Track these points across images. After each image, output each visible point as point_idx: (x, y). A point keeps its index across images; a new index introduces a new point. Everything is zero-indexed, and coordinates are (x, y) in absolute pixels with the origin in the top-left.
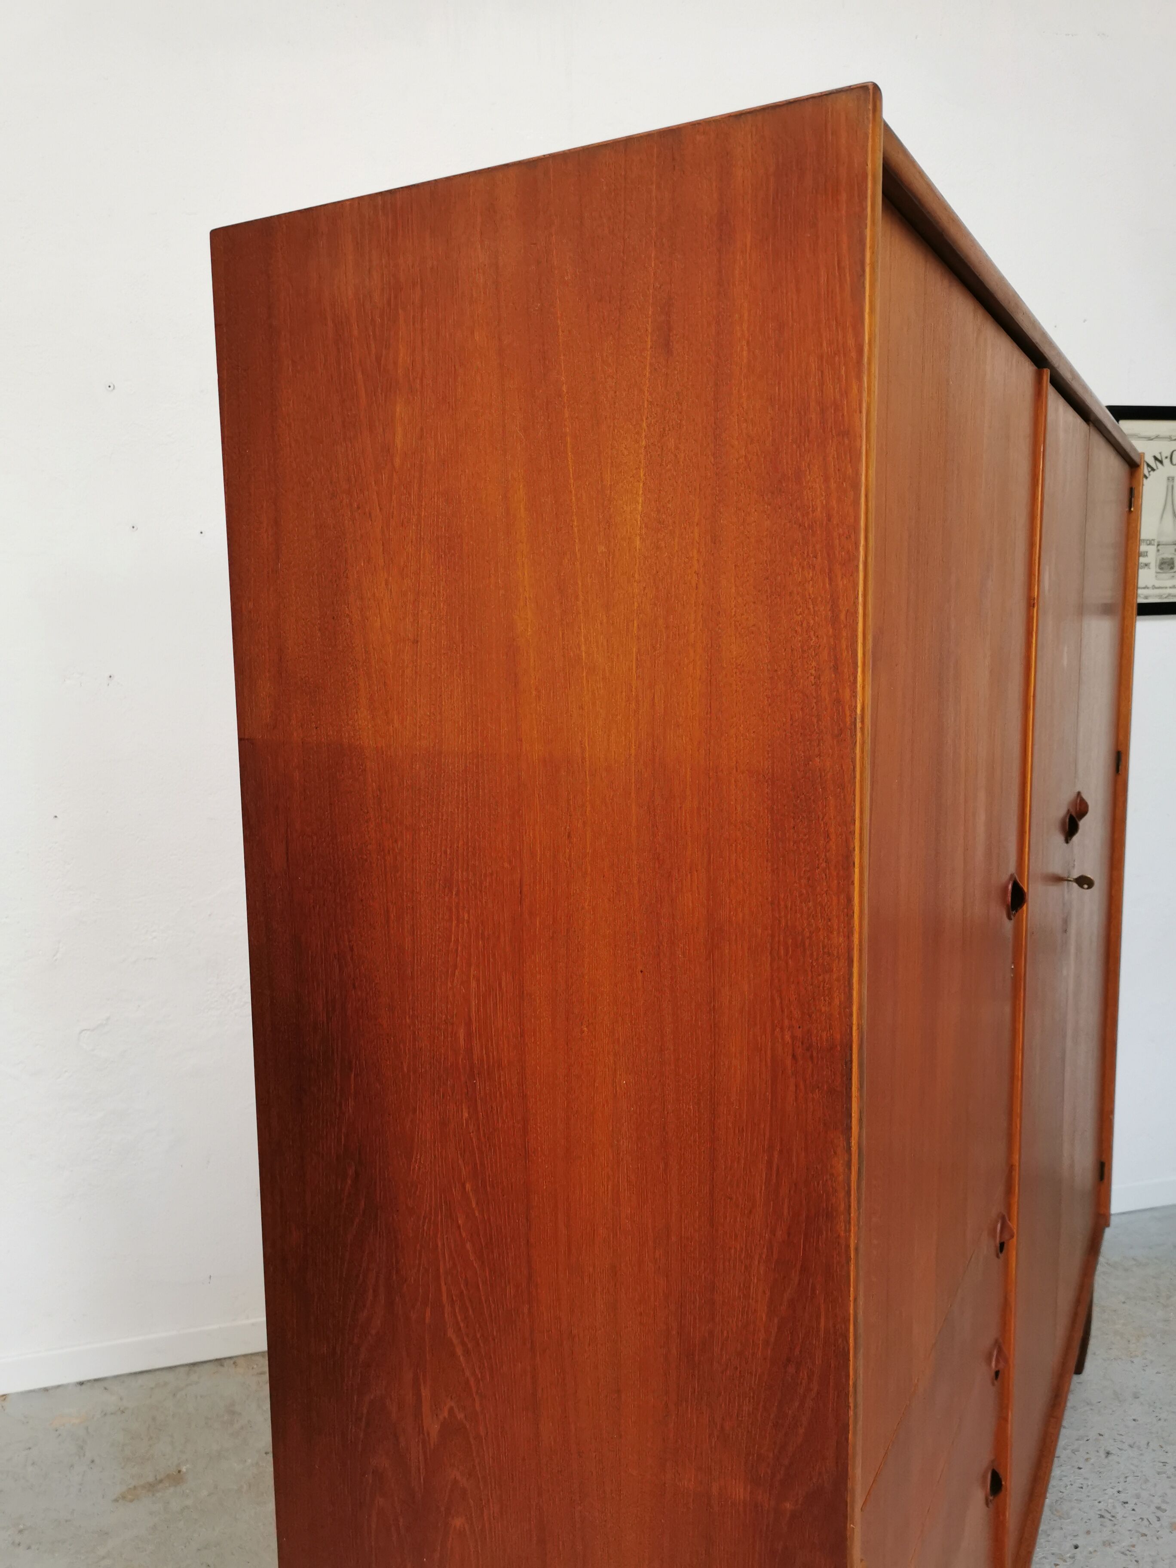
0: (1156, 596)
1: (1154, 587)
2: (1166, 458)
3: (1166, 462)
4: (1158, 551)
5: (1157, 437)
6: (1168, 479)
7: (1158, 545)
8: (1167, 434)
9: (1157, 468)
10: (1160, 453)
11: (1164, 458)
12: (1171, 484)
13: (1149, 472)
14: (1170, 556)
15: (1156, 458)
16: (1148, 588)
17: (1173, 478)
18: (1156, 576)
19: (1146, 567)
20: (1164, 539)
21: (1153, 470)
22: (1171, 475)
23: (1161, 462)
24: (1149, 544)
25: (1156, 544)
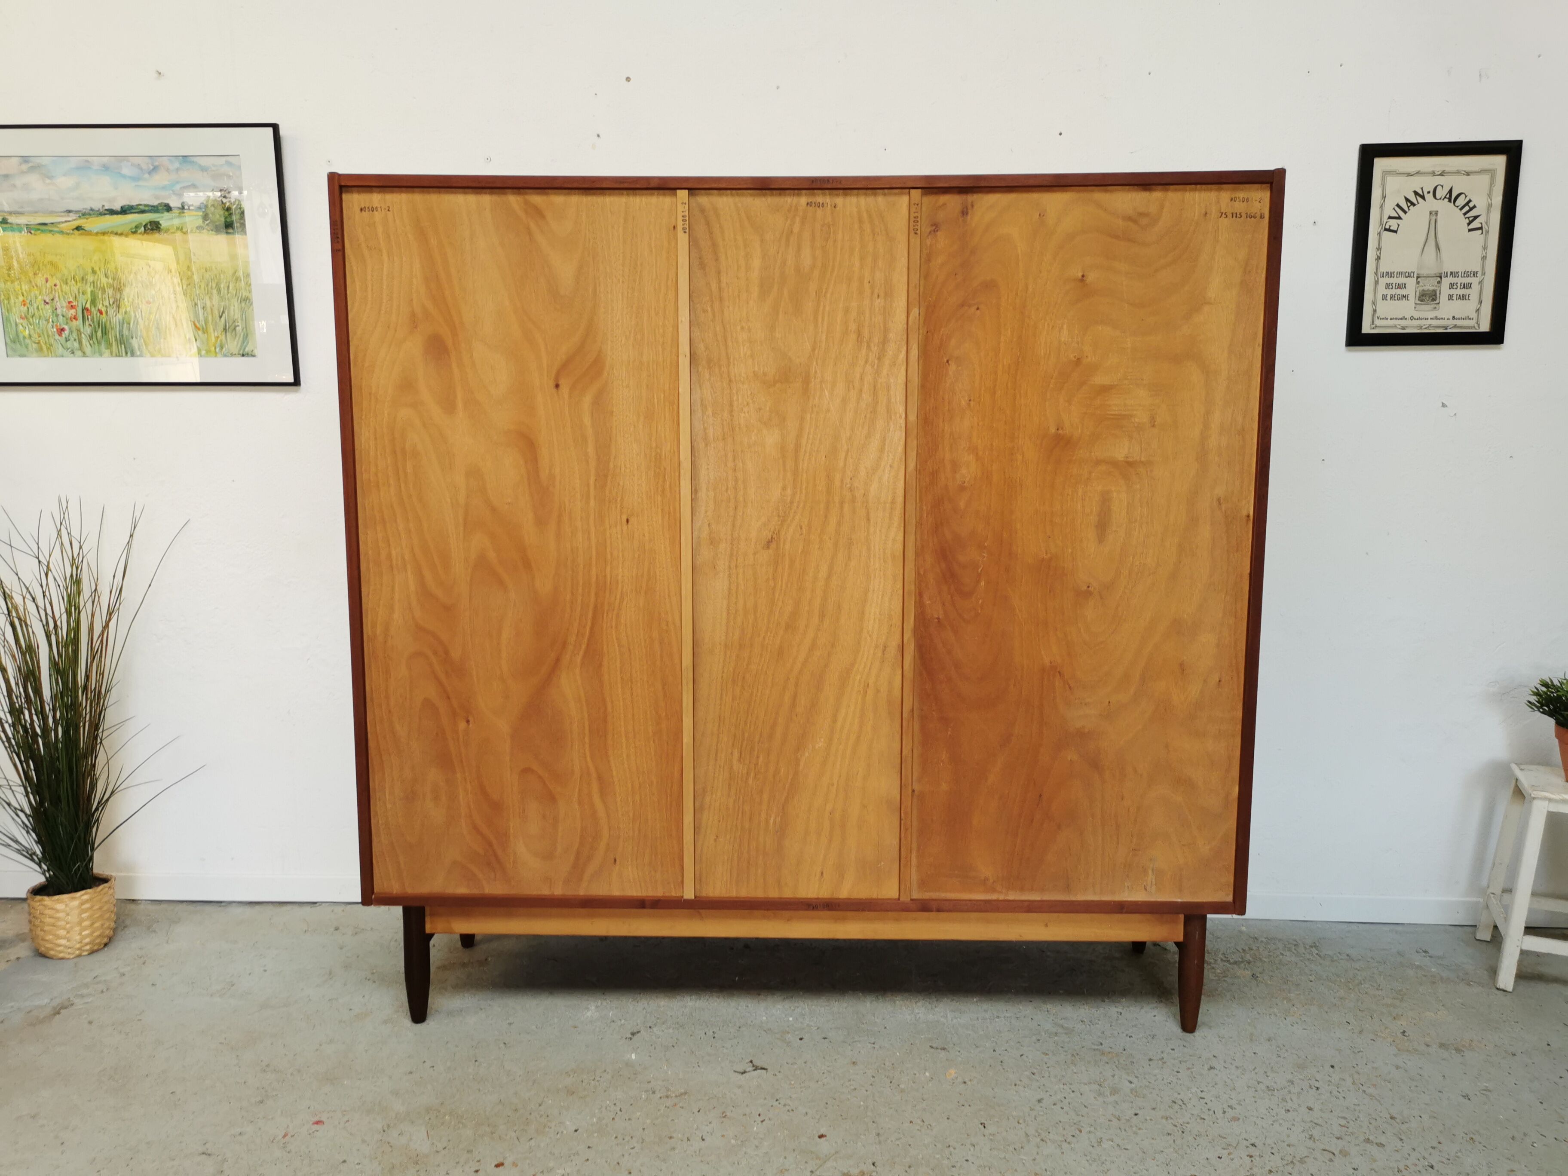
0: (1414, 327)
1: (1412, 318)
2: (1429, 192)
3: (1429, 197)
4: (1418, 283)
5: (1418, 173)
6: (1431, 213)
7: (1418, 278)
8: (1430, 170)
9: (1418, 203)
10: (1422, 188)
11: (1425, 193)
12: (1434, 218)
13: (1408, 207)
14: (1431, 288)
15: (1416, 193)
16: (1406, 319)
17: (1436, 213)
18: (1415, 308)
19: (1404, 299)
20: (1424, 272)
21: (1414, 205)
22: (1434, 209)
23: (1423, 197)
24: (1409, 276)
25: (1415, 276)
